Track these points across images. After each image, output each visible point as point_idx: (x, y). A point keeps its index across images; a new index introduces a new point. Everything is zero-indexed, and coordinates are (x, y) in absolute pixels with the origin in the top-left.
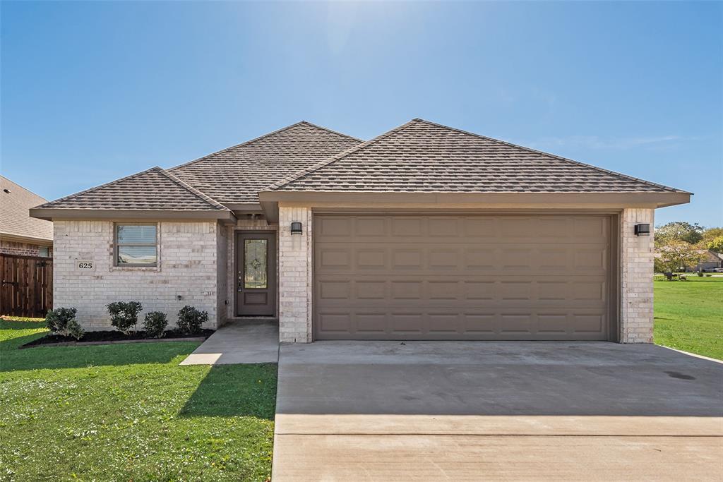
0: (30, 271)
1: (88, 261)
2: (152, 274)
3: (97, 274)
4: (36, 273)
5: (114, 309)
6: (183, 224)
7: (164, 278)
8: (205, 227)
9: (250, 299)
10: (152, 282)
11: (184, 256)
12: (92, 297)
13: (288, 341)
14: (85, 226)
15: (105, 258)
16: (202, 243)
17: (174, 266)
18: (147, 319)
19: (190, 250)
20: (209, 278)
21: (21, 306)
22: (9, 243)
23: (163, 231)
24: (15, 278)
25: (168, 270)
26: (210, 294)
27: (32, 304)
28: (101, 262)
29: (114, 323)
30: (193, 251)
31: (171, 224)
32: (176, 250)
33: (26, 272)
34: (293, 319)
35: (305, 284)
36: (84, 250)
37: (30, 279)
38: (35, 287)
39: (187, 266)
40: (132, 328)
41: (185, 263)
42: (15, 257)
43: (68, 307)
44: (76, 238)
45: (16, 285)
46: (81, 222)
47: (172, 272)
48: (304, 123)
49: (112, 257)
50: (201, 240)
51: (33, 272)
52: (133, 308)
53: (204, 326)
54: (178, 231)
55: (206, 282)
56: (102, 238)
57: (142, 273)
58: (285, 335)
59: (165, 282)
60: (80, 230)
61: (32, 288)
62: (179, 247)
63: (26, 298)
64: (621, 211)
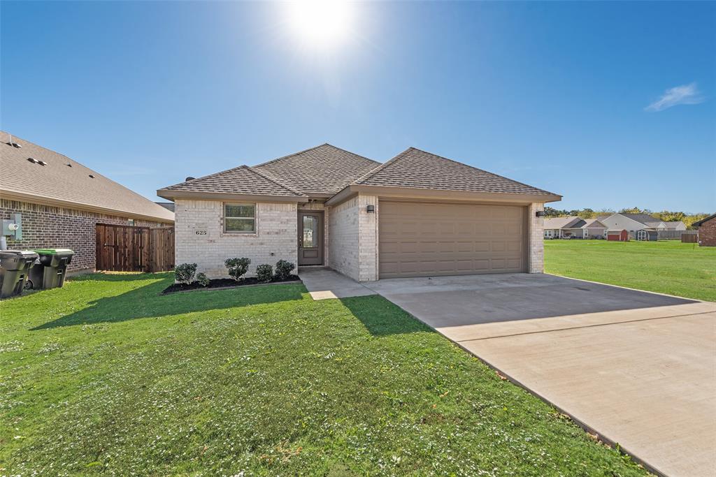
0: (129, 237)
1: (203, 230)
2: (252, 238)
3: (210, 239)
4: (134, 238)
5: (230, 263)
6: (274, 205)
7: (261, 241)
8: (289, 207)
9: (307, 254)
10: (252, 244)
11: (275, 226)
12: (206, 256)
13: (364, 280)
14: (201, 204)
15: (217, 227)
16: (287, 218)
17: (268, 233)
18: (258, 269)
19: (279, 222)
20: (292, 241)
21: (121, 263)
22: (107, 215)
23: (260, 209)
24: (116, 242)
25: (264, 236)
26: (293, 251)
27: (131, 261)
28: (214, 230)
29: (231, 273)
30: (281, 223)
31: (266, 204)
32: (270, 222)
33: (125, 238)
34: (367, 267)
35: (374, 244)
36: (200, 222)
37: (129, 243)
38: (133, 248)
39: (277, 233)
40: (243, 276)
41: (276, 231)
42: (115, 226)
43: (190, 262)
44: (194, 213)
45: (116, 248)
46: (197, 202)
47: (266, 237)
48: (327, 145)
49: (222, 227)
50: (287, 216)
51: (131, 237)
52: (244, 263)
53: (292, 273)
54: (271, 210)
55: (291, 243)
56: (214, 213)
57: (243, 238)
58: (363, 277)
59: (262, 244)
60: (197, 206)
61: (131, 249)
62: (271, 220)
63: (125, 257)
64: (531, 204)
